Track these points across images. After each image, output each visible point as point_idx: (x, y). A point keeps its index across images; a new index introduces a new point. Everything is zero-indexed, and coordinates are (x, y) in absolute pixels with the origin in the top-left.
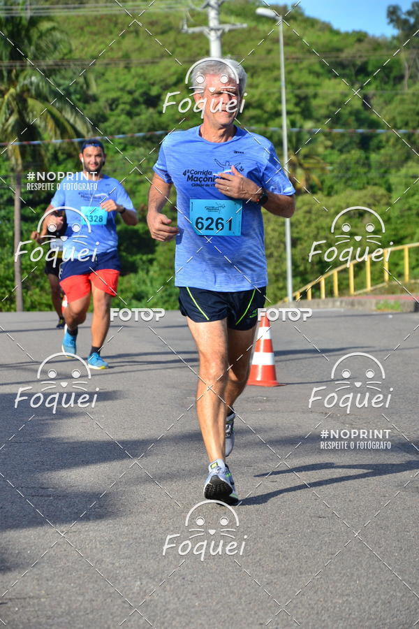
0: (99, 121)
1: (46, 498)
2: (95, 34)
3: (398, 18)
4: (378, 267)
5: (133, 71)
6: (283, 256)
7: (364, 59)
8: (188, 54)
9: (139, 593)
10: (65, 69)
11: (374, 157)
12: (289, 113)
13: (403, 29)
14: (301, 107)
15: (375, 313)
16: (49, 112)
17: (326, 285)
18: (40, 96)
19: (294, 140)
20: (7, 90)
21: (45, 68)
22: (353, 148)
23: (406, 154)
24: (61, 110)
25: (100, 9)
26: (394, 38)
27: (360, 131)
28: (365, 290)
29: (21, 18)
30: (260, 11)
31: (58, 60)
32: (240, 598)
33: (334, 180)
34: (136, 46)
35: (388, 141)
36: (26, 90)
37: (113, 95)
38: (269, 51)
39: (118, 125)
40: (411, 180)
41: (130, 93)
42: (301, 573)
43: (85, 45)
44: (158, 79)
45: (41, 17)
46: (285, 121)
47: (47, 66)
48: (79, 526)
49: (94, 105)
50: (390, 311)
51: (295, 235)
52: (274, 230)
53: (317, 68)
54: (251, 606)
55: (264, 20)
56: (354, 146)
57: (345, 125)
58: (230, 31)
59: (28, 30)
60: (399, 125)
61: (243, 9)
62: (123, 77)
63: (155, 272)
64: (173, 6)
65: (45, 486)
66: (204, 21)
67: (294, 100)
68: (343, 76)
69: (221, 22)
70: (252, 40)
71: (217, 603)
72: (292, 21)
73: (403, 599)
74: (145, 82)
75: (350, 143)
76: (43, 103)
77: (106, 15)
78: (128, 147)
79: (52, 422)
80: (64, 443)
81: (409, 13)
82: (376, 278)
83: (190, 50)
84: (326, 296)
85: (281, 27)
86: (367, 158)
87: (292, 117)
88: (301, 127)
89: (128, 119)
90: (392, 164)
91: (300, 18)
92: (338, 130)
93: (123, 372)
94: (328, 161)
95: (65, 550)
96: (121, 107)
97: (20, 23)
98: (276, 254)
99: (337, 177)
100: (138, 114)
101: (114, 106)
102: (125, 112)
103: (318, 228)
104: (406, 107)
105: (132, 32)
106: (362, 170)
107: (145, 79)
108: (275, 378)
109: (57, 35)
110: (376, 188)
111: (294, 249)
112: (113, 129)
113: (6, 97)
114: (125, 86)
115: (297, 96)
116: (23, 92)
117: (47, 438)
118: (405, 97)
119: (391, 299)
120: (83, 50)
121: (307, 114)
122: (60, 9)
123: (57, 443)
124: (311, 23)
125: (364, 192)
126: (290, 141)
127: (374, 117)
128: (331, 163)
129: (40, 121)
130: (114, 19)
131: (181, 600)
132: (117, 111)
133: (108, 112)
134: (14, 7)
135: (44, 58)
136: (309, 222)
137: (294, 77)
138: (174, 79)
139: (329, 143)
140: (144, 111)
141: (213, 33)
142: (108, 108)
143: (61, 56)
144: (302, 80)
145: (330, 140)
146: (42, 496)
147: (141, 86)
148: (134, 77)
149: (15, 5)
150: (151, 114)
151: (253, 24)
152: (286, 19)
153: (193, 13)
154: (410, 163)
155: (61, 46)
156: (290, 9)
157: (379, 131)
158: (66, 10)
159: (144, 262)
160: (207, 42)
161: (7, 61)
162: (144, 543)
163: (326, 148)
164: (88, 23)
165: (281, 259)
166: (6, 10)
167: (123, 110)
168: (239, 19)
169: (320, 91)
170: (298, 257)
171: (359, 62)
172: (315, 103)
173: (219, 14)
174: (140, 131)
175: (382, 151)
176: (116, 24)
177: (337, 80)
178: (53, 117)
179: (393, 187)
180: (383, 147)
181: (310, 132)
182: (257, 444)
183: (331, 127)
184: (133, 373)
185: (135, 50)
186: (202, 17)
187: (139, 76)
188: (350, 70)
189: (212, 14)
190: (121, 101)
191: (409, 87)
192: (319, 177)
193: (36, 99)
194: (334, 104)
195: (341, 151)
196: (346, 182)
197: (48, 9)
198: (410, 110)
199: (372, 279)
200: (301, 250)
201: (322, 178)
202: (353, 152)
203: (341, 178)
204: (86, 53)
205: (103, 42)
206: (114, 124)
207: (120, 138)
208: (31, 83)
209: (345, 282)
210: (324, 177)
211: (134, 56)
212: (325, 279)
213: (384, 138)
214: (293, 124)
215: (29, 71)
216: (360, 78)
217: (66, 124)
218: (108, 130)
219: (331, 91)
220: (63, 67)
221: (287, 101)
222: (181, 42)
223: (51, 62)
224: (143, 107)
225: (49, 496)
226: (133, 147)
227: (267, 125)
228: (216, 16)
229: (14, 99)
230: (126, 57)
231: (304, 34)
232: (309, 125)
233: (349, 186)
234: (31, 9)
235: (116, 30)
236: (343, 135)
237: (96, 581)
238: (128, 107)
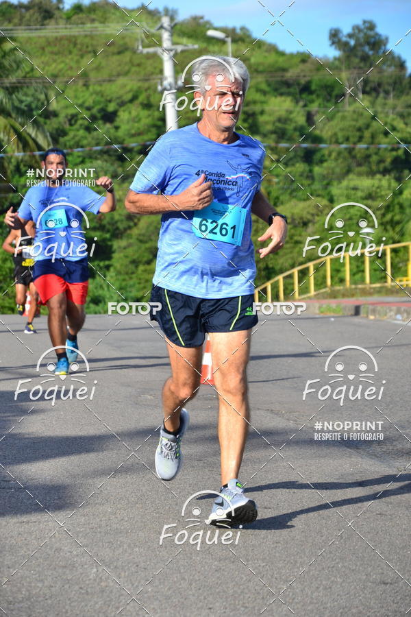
0: (59, 135)
1: (8, 491)
2: (56, 54)
3: (339, 41)
4: (321, 273)
5: (91, 88)
7: (307, 79)
8: (142, 73)
9: (95, 580)
10: (27, 86)
11: (317, 170)
13: (344, 51)
14: (248, 123)
15: (317, 316)
16: (12, 126)
17: (272, 290)
18: (4, 112)
21: (8, 85)
22: (297, 162)
23: (347, 168)
24: (23, 125)
25: (60, 30)
26: (335, 59)
27: (305, 145)
28: (309, 295)
30: (211, 33)
31: (20, 78)
32: (191, 584)
33: (281, 192)
34: (94, 65)
35: (330, 155)
37: (71, 111)
39: (77, 139)
40: (353, 192)
41: (88, 109)
42: (248, 561)
43: (46, 64)
44: (115, 96)
45: (5, 37)
47: (10, 83)
48: (39, 517)
49: (54, 120)
50: (332, 314)
53: (264, 86)
54: (201, 591)
55: (214, 41)
56: (299, 159)
57: (290, 140)
58: (182, 51)
60: (340, 140)
61: (195, 31)
62: (82, 95)
63: (112, 277)
64: (129, 28)
65: (7, 479)
66: (159, 43)
68: (289, 94)
69: (174, 43)
71: (169, 589)
72: (240, 43)
73: (343, 585)
74: (102, 99)
75: (295, 156)
76: (6, 119)
77: (65, 36)
78: (87, 160)
79: (13, 418)
80: (25, 438)
81: (350, 36)
82: (319, 283)
83: (145, 69)
84: (272, 300)
85: (230, 48)
86: (311, 171)
89: (87, 134)
90: (334, 176)
91: (247, 40)
92: (283, 145)
94: (274, 173)
95: (25, 540)
96: (80, 122)
99: (283, 188)
100: (95, 129)
101: (73, 122)
102: (83, 127)
104: (347, 123)
105: (90, 52)
106: (306, 182)
107: (102, 96)
110: (319, 199)
112: (72, 143)
114: (84, 103)
115: (245, 113)
117: (9, 434)
118: (346, 114)
119: (333, 303)
120: (43, 69)
121: (254, 129)
122: (22, 30)
123: (19, 439)
124: (260, 44)
125: (308, 203)
127: (317, 132)
128: (277, 176)
129: (4, 135)
130: (74, 40)
131: (135, 586)
132: (76, 126)
133: (67, 127)
135: (7, 76)
138: (129, 96)
139: (274, 157)
140: (101, 126)
141: (166, 54)
142: (67, 123)
143: (24, 74)
145: (276, 154)
146: (4, 488)
147: (99, 103)
148: (91, 94)
150: (108, 129)
151: (204, 45)
152: (234, 41)
153: (148, 35)
154: (351, 176)
155: (23, 65)
156: (238, 31)
157: (322, 146)
158: (28, 31)
159: (101, 268)
160: (161, 62)
162: (100, 532)
163: (272, 161)
164: (49, 43)
167: (81, 125)
168: (190, 40)
169: (267, 108)
171: (303, 81)
172: (262, 119)
173: (172, 35)
174: (97, 144)
175: (325, 164)
176: (75, 44)
177: (283, 98)
178: (16, 131)
179: (335, 198)
180: (326, 161)
183: (277, 142)
185: (93, 70)
186: (156, 38)
187: (97, 93)
188: (295, 89)
189: (166, 35)
190: (80, 116)
191: (350, 104)
192: (266, 189)
193: (0, 115)
194: (279, 120)
195: (286, 164)
196: (291, 194)
197: (11, 30)
198: (350, 126)
199: (316, 285)
201: (268, 190)
202: (298, 165)
203: (286, 189)
204: (47, 71)
205: (63, 62)
206: (73, 138)
207: (79, 152)
209: (290, 288)
210: (271, 189)
211: (92, 75)
212: (271, 285)
213: (326, 152)
216: (304, 96)
217: (28, 138)
218: (68, 144)
219: (277, 108)
220: (25, 85)
222: (136, 61)
223: (13, 80)
224: (100, 122)
225: (11, 488)
226: (90, 160)
228: (169, 38)
230: (85, 75)
233: (293, 197)
235: (75, 51)
236: (288, 149)
237: (55, 568)
238: (86, 123)
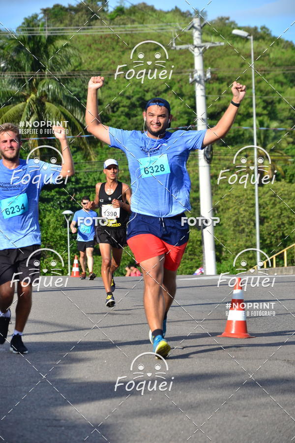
1: (59, 428)
2: (101, 51)
6: (253, 231)
10: (76, 79)
12: (258, 115)
14: (267, 111)
16: (63, 113)
17: (288, 255)
18: (56, 100)
19: (262, 137)
20: (29, 95)
21: (60, 77)
24: (72, 112)
25: (105, 30)
29: (41, 37)
30: (235, 32)
31: (70, 72)
36: (44, 95)
37: (114, 99)
38: (242, 65)
41: (129, 98)
43: (93, 59)
44: (151, 86)
45: (56, 36)
46: (255, 121)
47: (62, 76)
51: (262, 215)
52: (245, 210)
53: (281, 78)
55: (238, 39)
58: (211, 48)
59: (46, 47)
61: (221, 31)
62: (123, 85)
64: (164, 28)
65: (57, 418)
66: (190, 40)
67: (262, 104)
69: (203, 41)
70: (228, 55)
72: (261, 40)
74: (141, 90)
76: (58, 106)
77: (109, 35)
79: (64, 366)
80: (74, 383)
84: (288, 265)
85: (252, 45)
87: (261, 118)
88: (268, 127)
89: (127, 120)
91: (267, 37)
93: (122, 325)
94: (290, 154)
96: (121, 109)
97: (39, 42)
98: (246, 230)
100: (135, 116)
101: (115, 109)
102: (124, 114)
103: (281, 209)
107: (141, 87)
108: (246, 331)
109: (70, 51)
111: (261, 226)
113: (28, 101)
114: (125, 92)
115: (264, 101)
116: (41, 97)
117: (59, 379)
120: (90, 64)
121: (273, 116)
122: (71, 29)
123: (68, 383)
124: (278, 41)
126: (259, 138)
128: (293, 156)
130: (116, 38)
132: (118, 113)
134: (35, 28)
135: (59, 70)
136: (274, 204)
137: (262, 85)
138: (164, 87)
139: (291, 140)
140: (140, 113)
141: (196, 50)
142: (110, 110)
143: (73, 68)
144: (269, 88)
145: (291, 137)
146: (55, 426)
147: (138, 92)
149: (36, 27)
151: (229, 43)
152: (256, 39)
153: (181, 34)
155: (72, 60)
156: (259, 30)
158: (77, 31)
160: (192, 57)
161: (29, 72)
163: (289, 143)
164: (95, 41)
165: (251, 234)
166: (28, 30)
167: (122, 112)
168: (217, 38)
169: (284, 97)
170: (265, 232)
172: (279, 107)
173: (201, 34)
176: (118, 42)
178: (67, 117)
181: (275, 130)
182: (231, 385)
183: (292, 127)
184: (130, 326)
186: (188, 37)
187: (136, 84)
189: (196, 34)
190: (121, 104)
192: (282, 167)
193: (53, 103)
197: (62, 29)
200: (267, 227)
201: (284, 169)
204: (93, 65)
205: (106, 57)
206: (115, 123)
208: (49, 90)
210: (287, 167)
212: (287, 251)
214: (261, 124)
215: (47, 79)
217: (76, 123)
219: (292, 97)
220: (74, 77)
221: (256, 105)
222: (170, 57)
223: (65, 73)
224: (139, 109)
225: (61, 426)
227: (240, 125)
228: (199, 36)
229: (34, 103)
231: (271, 51)
232: (274, 125)
234: (48, 30)
235: (117, 48)
238: (126, 110)
